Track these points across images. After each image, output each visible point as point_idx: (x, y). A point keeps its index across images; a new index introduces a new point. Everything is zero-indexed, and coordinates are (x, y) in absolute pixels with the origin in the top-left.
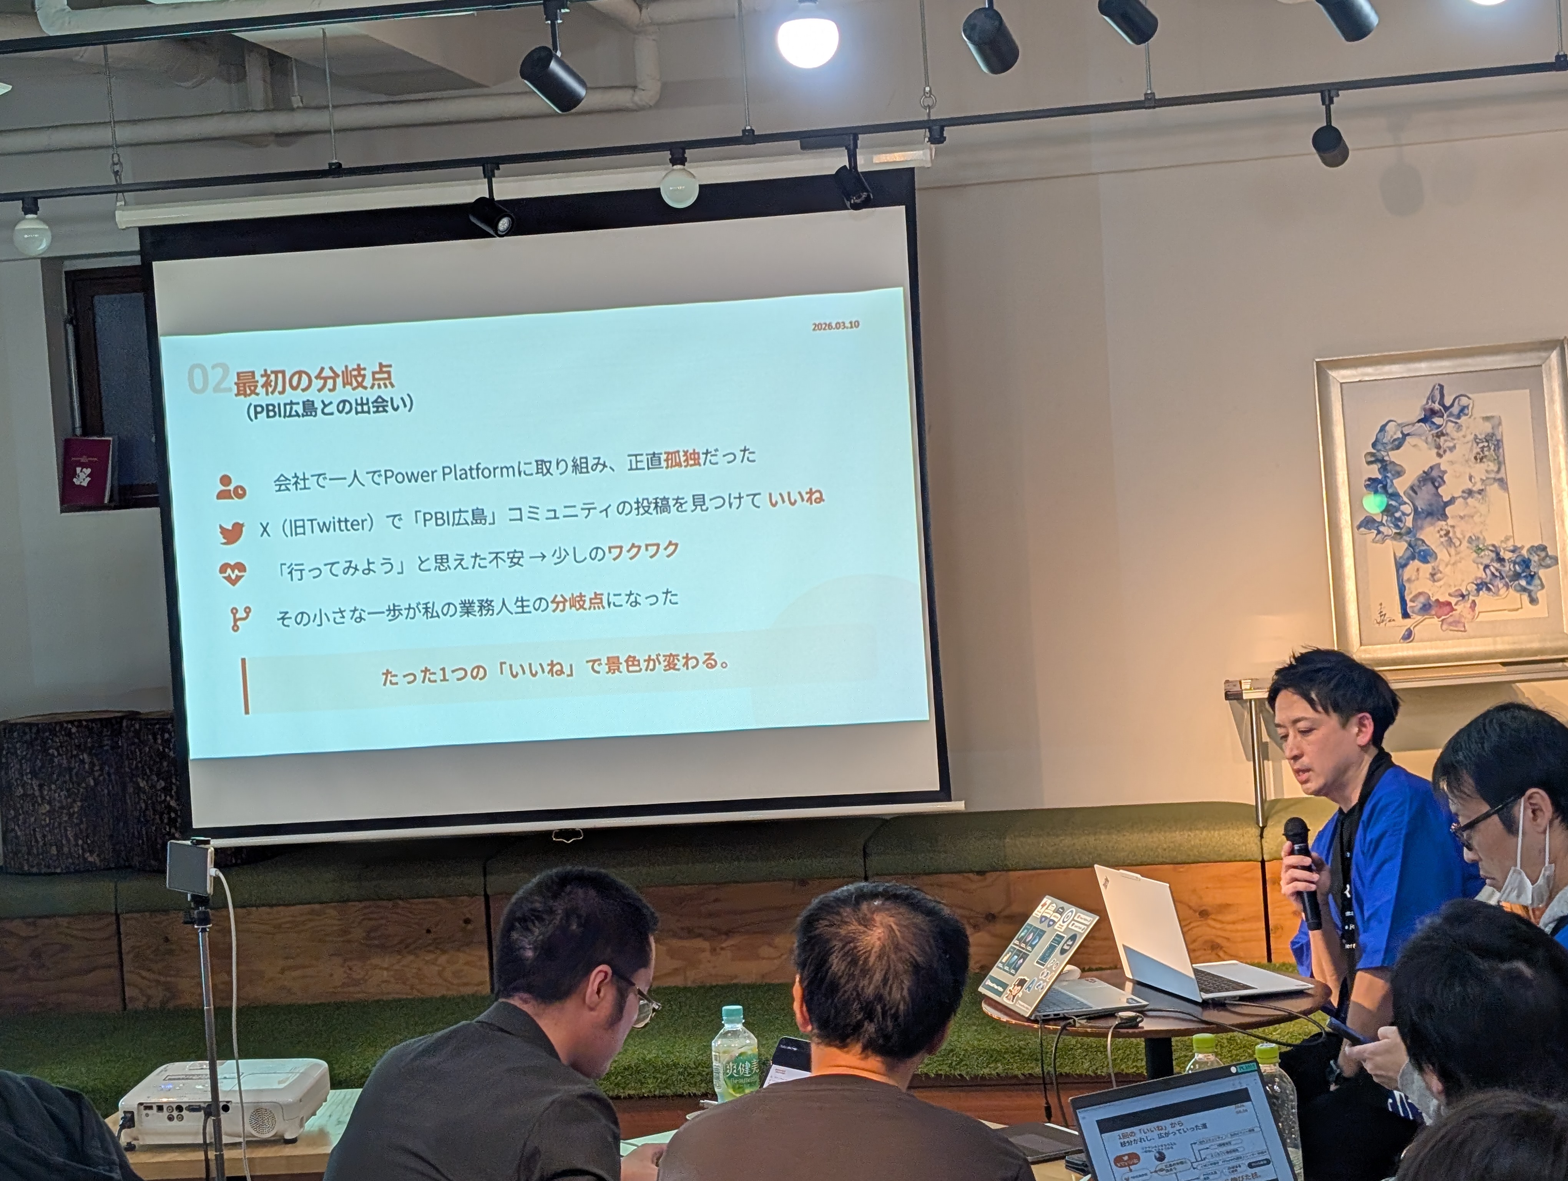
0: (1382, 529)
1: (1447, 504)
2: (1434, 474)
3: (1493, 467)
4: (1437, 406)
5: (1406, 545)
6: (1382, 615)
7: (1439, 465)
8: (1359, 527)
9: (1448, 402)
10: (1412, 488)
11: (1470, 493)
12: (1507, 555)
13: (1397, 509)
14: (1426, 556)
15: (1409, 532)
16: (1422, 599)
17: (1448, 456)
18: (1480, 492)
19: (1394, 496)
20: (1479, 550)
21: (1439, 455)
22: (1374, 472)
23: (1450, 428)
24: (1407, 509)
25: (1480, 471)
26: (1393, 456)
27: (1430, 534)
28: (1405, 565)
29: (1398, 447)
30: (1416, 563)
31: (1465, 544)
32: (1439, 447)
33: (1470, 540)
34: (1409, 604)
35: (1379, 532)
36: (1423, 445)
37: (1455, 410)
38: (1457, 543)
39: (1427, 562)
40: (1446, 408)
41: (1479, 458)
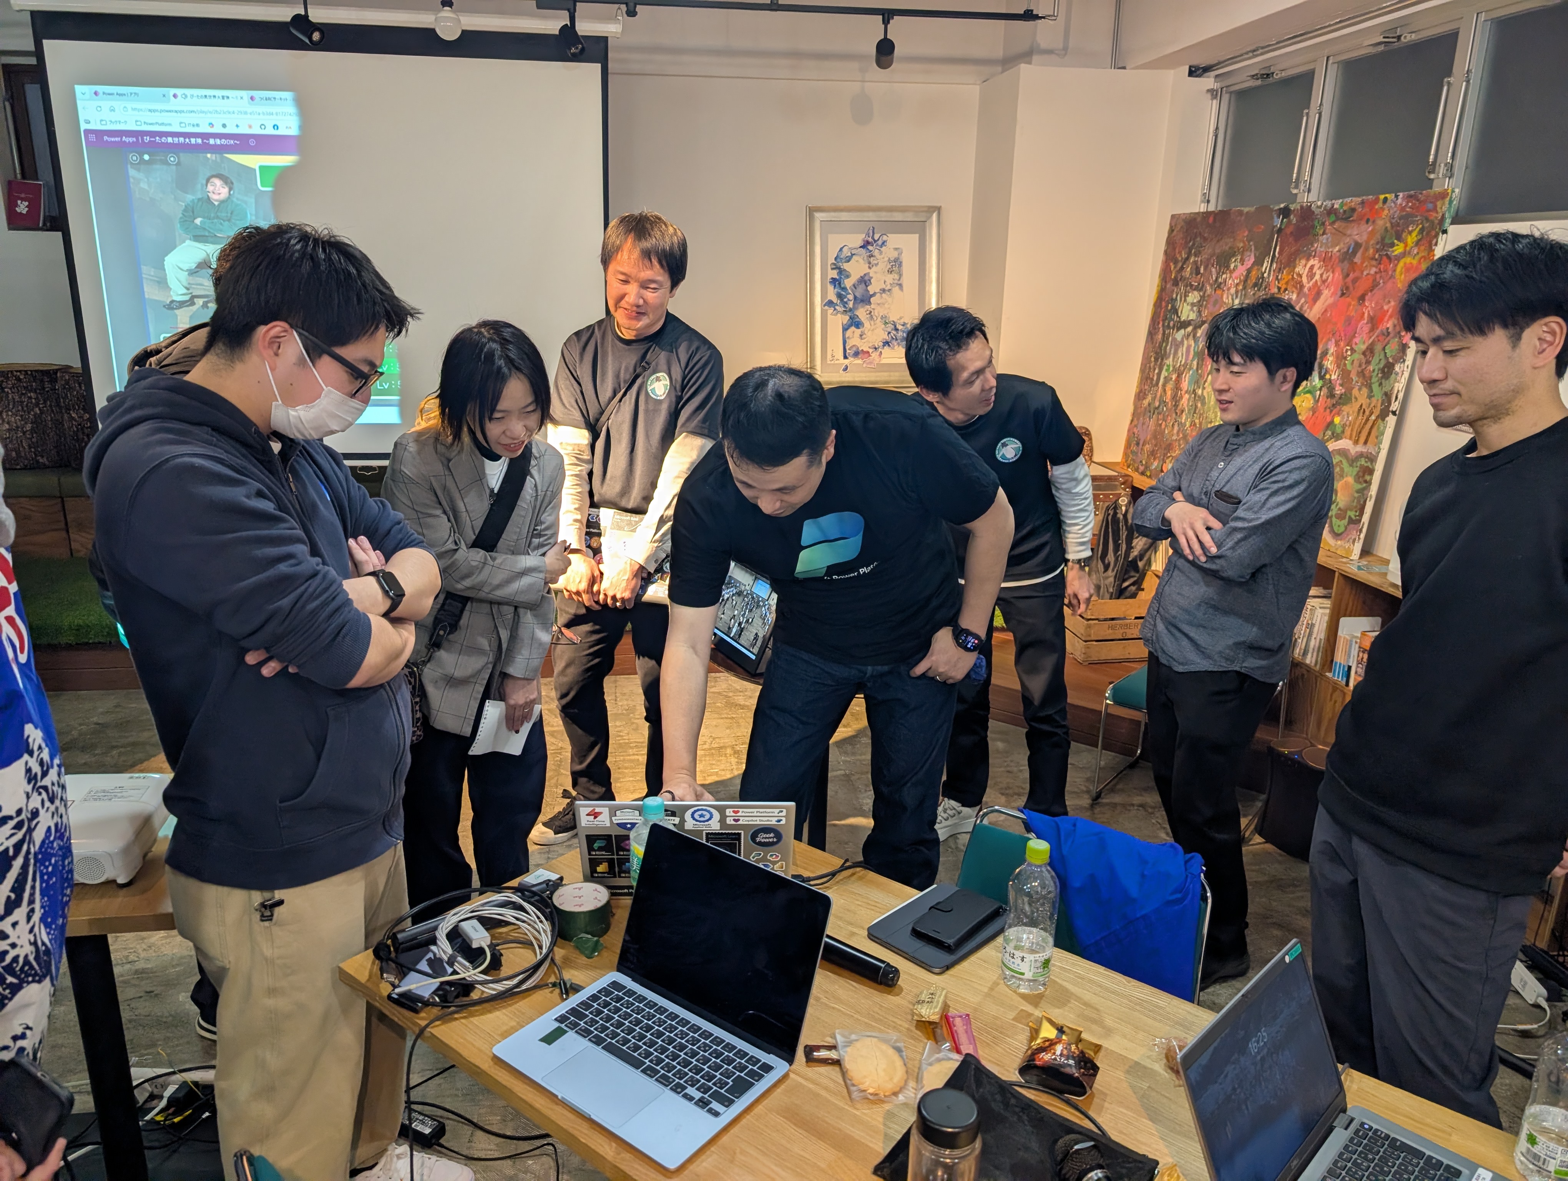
0: (837, 307)
1: (872, 296)
2: (866, 278)
3: (897, 277)
4: (870, 240)
5: (848, 318)
6: (833, 356)
7: (868, 273)
8: (825, 305)
9: (876, 237)
10: (854, 285)
11: (884, 291)
12: (901, 328)
13: (845, 297)
14: (858, 325)
15: (851, 310)
16: (854, 349)
17: (874, 269)
18: (889, 290)
19: (844, 289)
20: (886, 323)
21: (870, 268)
22: (834, 274)
23: (876, 253)
24: (851, 297)
25: (890, 278)
26: (845, 266)
27: (862, 313)
28: (847, 329)
29: (848, 261)
30: (853, 328)
31: (879, 319)
32: (870, 263)
33: (882, 317)
34: (848, 351)
35: (835, 309)
36: (861, 261)
37: (880, 242)
38: (875, 319)
39: (859, 328)
40: (875, 241)
41: (890, 272)
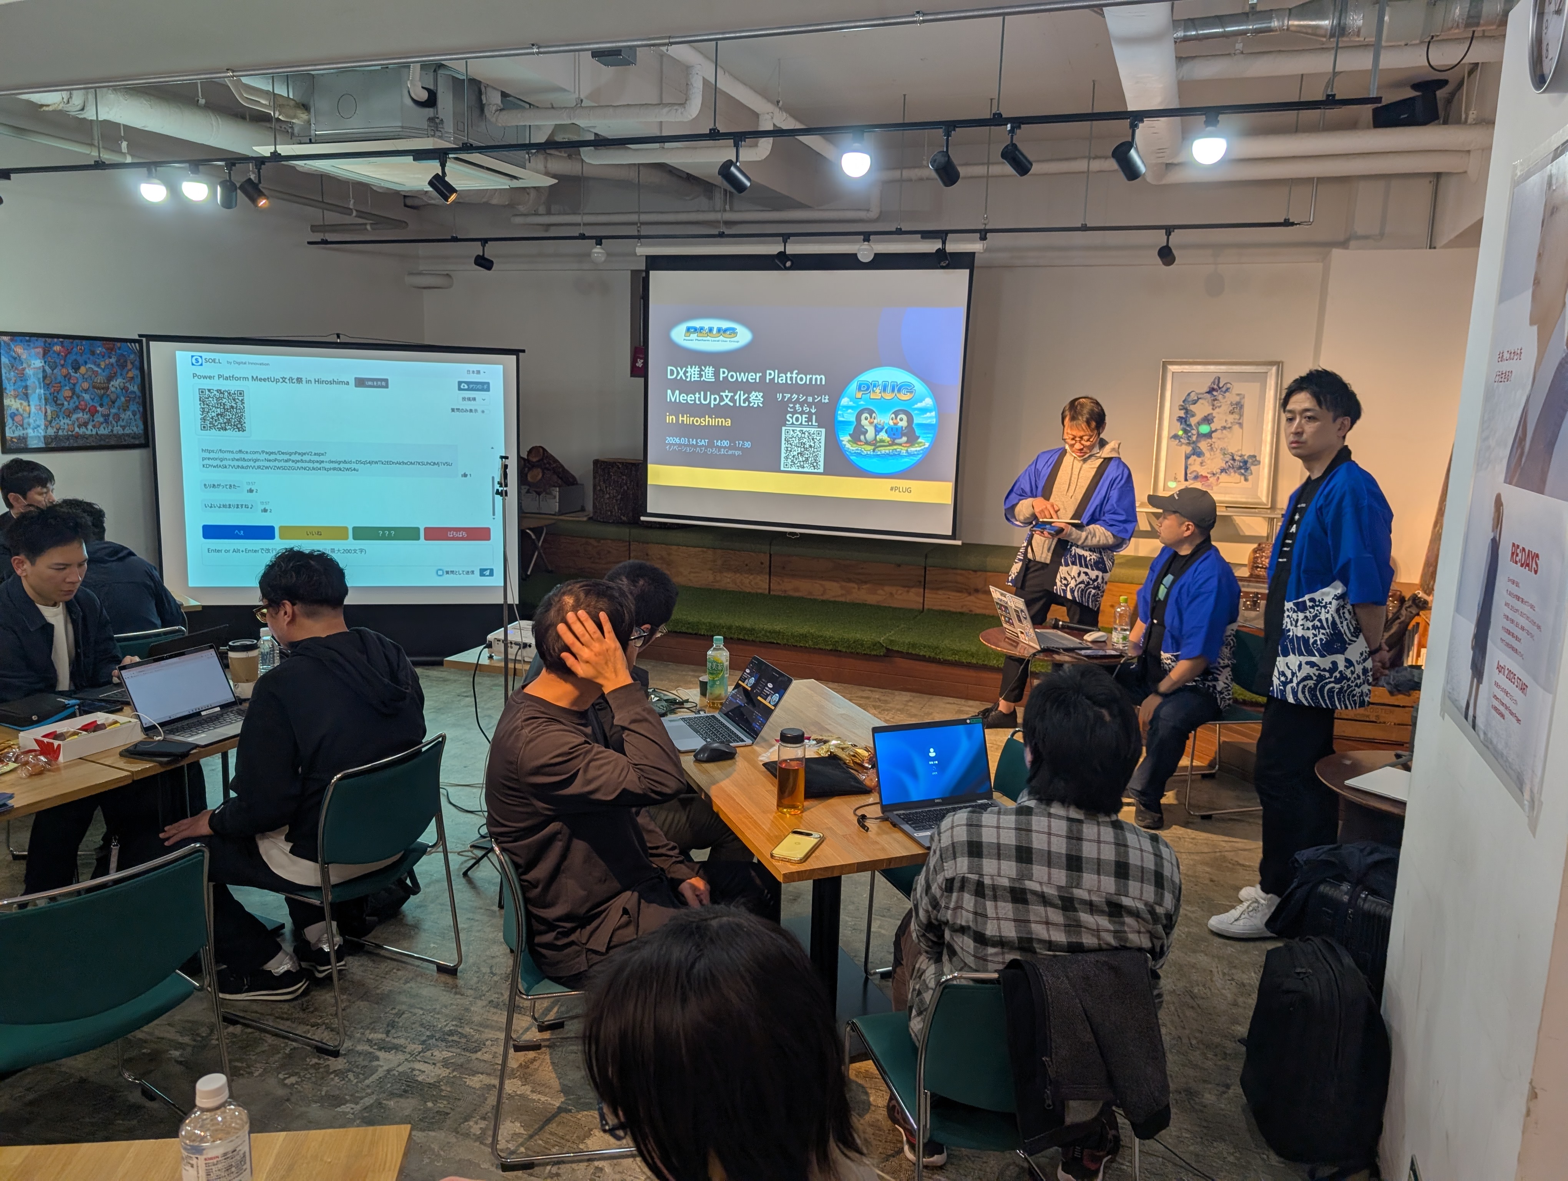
0: (1182, 440)
1: (1213, 432)
2: (1210, 417)
3: (1237, 417)
4: (1215, 387)
5: (1190, 448)
6: (1175, 479)
7: (1212, 413)
8: (1171, 438)
9: (1221, 385)
10: (1198, 423)
11: (1225, 428)
12: (1237, 458)
13: (1190, 432)
14: (1199, 454)
15: (1194, 442)
16: (1195, 474)
17: (1217, 410)
18: (1230, 428)
19: (1190, 425)
20: (1224, 454)
21: (1213, 409)
22: (1182, 414)
23: (1220, 397)
24: (1194, 432)
25: (1231, 418)
26: (1192, 408)
27: (1203, 445)
28: (1190, 457)
29: (1195, 404)
30: (1194, 457)
31: (1219, 451)
32: (1213, 405)
33: (1221, 449)
34: (1188, 475)
35: (1180, 441)
36: (1206, 404)
37: (1224, 389)
38: (1215, 450)
39: (1200, 457)
40: (1220, 388)
41: (1232, 413)
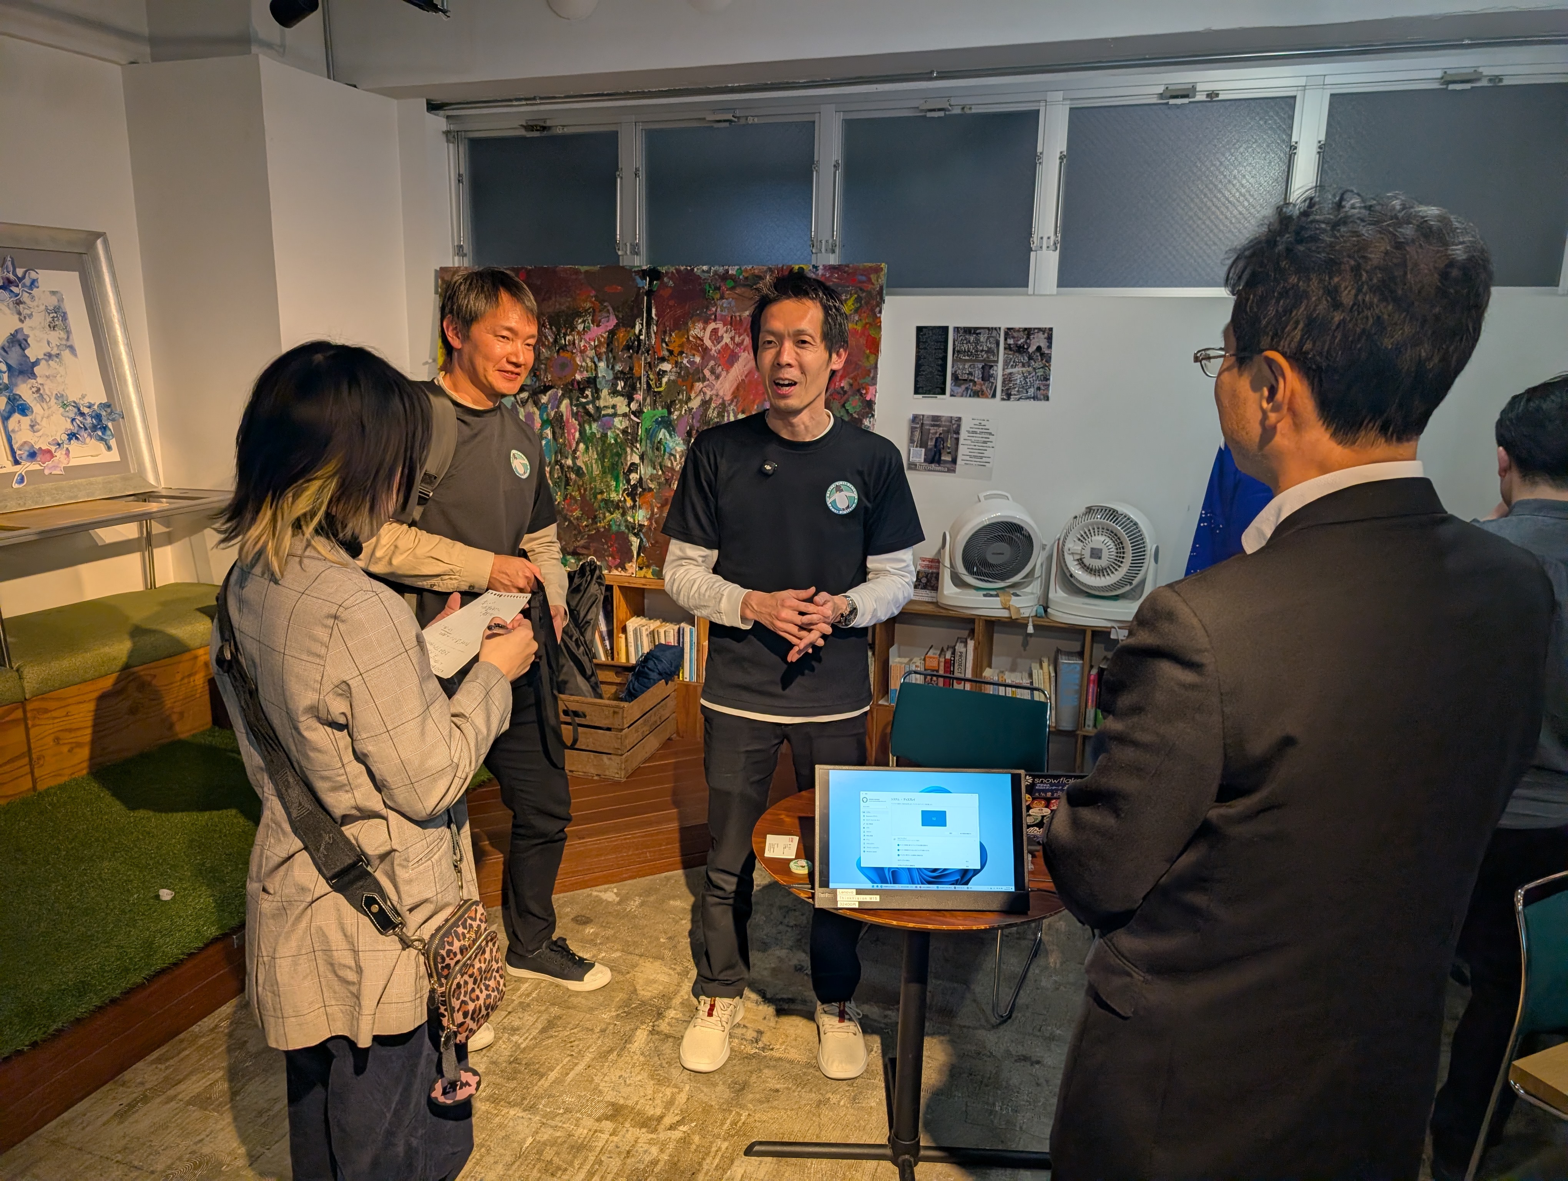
1: (34, 364)
2: (19, 337)
3: (63, 335)
4: (12, 277)
5: (6, 399)
7: (22, 329)
9: (20, 274)
10: (3, 348)
11: (49, 356)
12: (86, 410)
14: (24, 410)
15: (7, 388)
16: (27, 448)
17: (28, 322)
18: (57, 355)
20: (64, 406)
21: (21, 321)
23: (25, 297)
24: (3, 367)
25: (55, 336)
27: (24, 390)
28: (9, 417)
30: (17, 416)
31: (53, 401)
32: (19, 313)
33: (57, 397)
34: (18, 452)
36: (9, 312)
37: (27, 282)
38: (48, 400)
39: (27, 415)
40: (20, 280)
41: (53, 327)
